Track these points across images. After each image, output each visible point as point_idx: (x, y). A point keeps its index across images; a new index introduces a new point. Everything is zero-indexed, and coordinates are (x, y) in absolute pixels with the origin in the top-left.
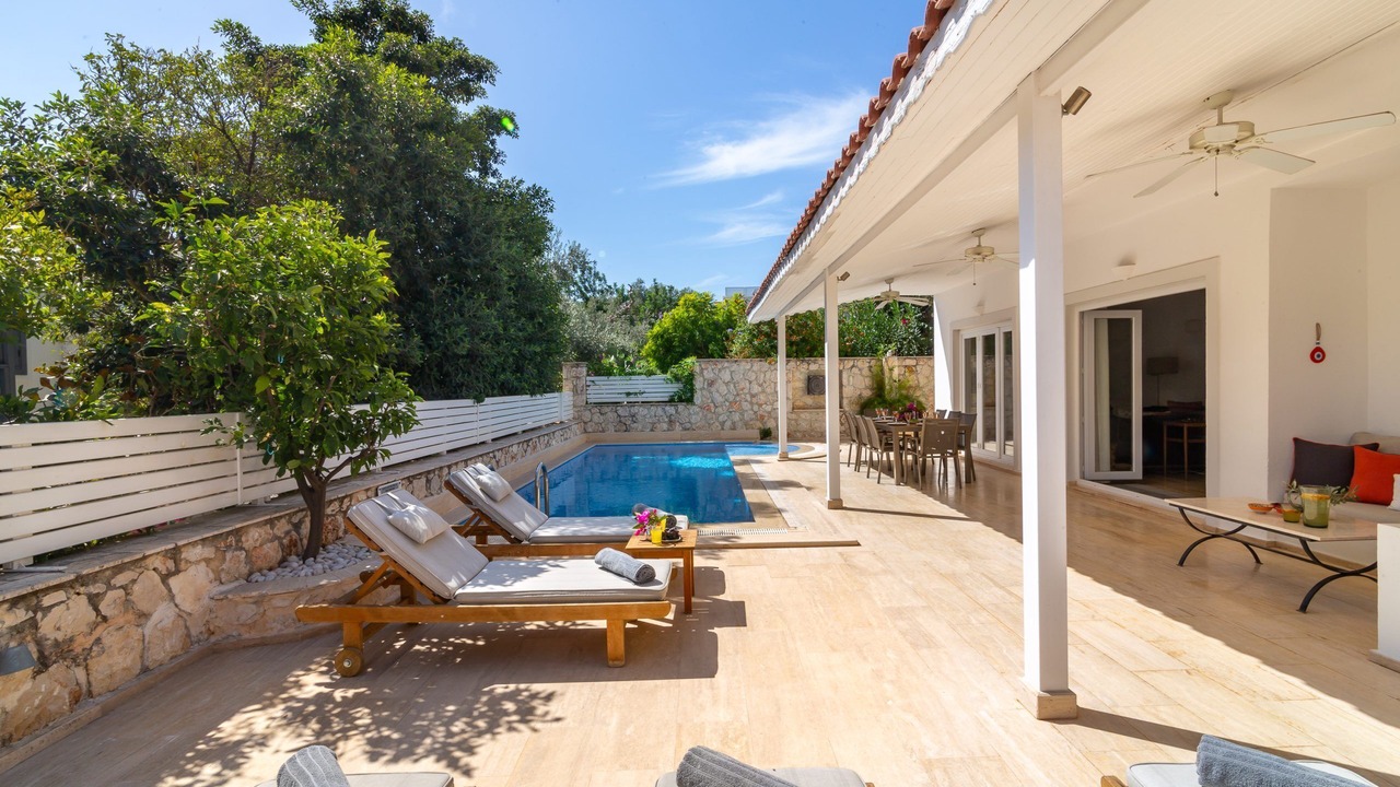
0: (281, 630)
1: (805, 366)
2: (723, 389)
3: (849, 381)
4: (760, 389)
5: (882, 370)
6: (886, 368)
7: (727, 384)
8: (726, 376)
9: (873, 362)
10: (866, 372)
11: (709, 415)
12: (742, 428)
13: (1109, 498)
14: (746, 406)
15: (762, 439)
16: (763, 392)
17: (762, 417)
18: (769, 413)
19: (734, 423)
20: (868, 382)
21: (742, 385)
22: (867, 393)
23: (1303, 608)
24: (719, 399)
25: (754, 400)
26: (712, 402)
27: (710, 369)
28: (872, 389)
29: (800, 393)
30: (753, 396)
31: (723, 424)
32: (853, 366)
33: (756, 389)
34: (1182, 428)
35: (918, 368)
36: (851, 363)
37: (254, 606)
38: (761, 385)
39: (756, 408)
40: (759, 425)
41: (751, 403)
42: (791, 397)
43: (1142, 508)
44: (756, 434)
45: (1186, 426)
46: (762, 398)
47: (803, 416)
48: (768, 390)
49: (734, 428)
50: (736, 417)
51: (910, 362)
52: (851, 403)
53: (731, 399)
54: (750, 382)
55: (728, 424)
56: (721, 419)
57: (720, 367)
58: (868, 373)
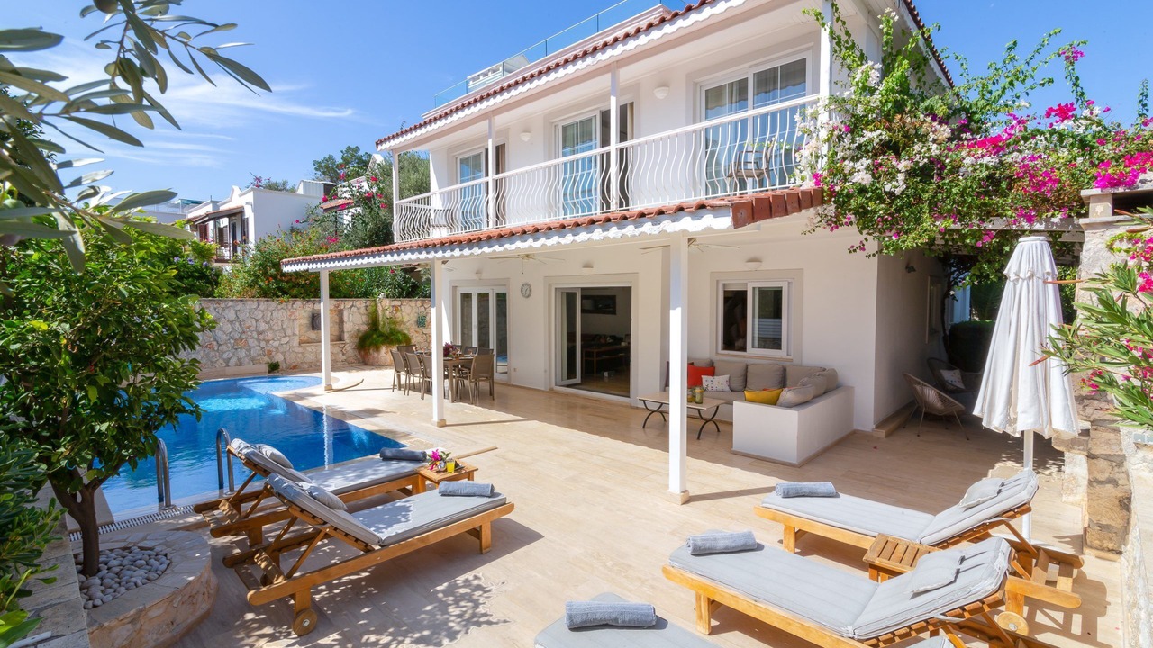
0: (157, 639)
1: (311, 305)
2: (228, 328)
3: (349, 318)
4: (267, 326)
5: (376, 309)
6: (380, 308)
7: (232, 322)
8: (231, 315)
9: (368, 303)
10: (363, 310)
11: (212, 353)
12: (249, 363)
13: (577, 396)
14: (252, 342)
15: (270, 372)
16: (271, 329)
17: (270, 352)
18: (277, 348)
19: (239, 359)
20: (364, 318)
21: (248, 323)
22: (364, 328)
23: (699, 438)
24: (223, 337)
25: (261, 337)
26: (215, 340)
27: (212, 308)
28: (367, 324)
29: (305, 329)
30: (260, 333)
31: (227, 361)
32: (353, 306)
33: (263, 326)
34: (593, 352)
35: (403, 307)
36: (351, 303)
37: (129, 626)
38: (268, 323)
39: (263, 344)
40: (266, 359)
41: (258, 340)
42: (297, 333)
43: (597, 400)
44: (264, 368)
45: (595, 351)
46: (270, 335)
47: (309, 349)
48: (275, 327)
49: (240, 364)
50: (242, 353)
51: (397, 303)
52: (350, 336)
53: (236, 337)
54: (257, 321)
55: (234, 360)
56: (225, 356)
57: (223, 305)
58: (365, 312)
